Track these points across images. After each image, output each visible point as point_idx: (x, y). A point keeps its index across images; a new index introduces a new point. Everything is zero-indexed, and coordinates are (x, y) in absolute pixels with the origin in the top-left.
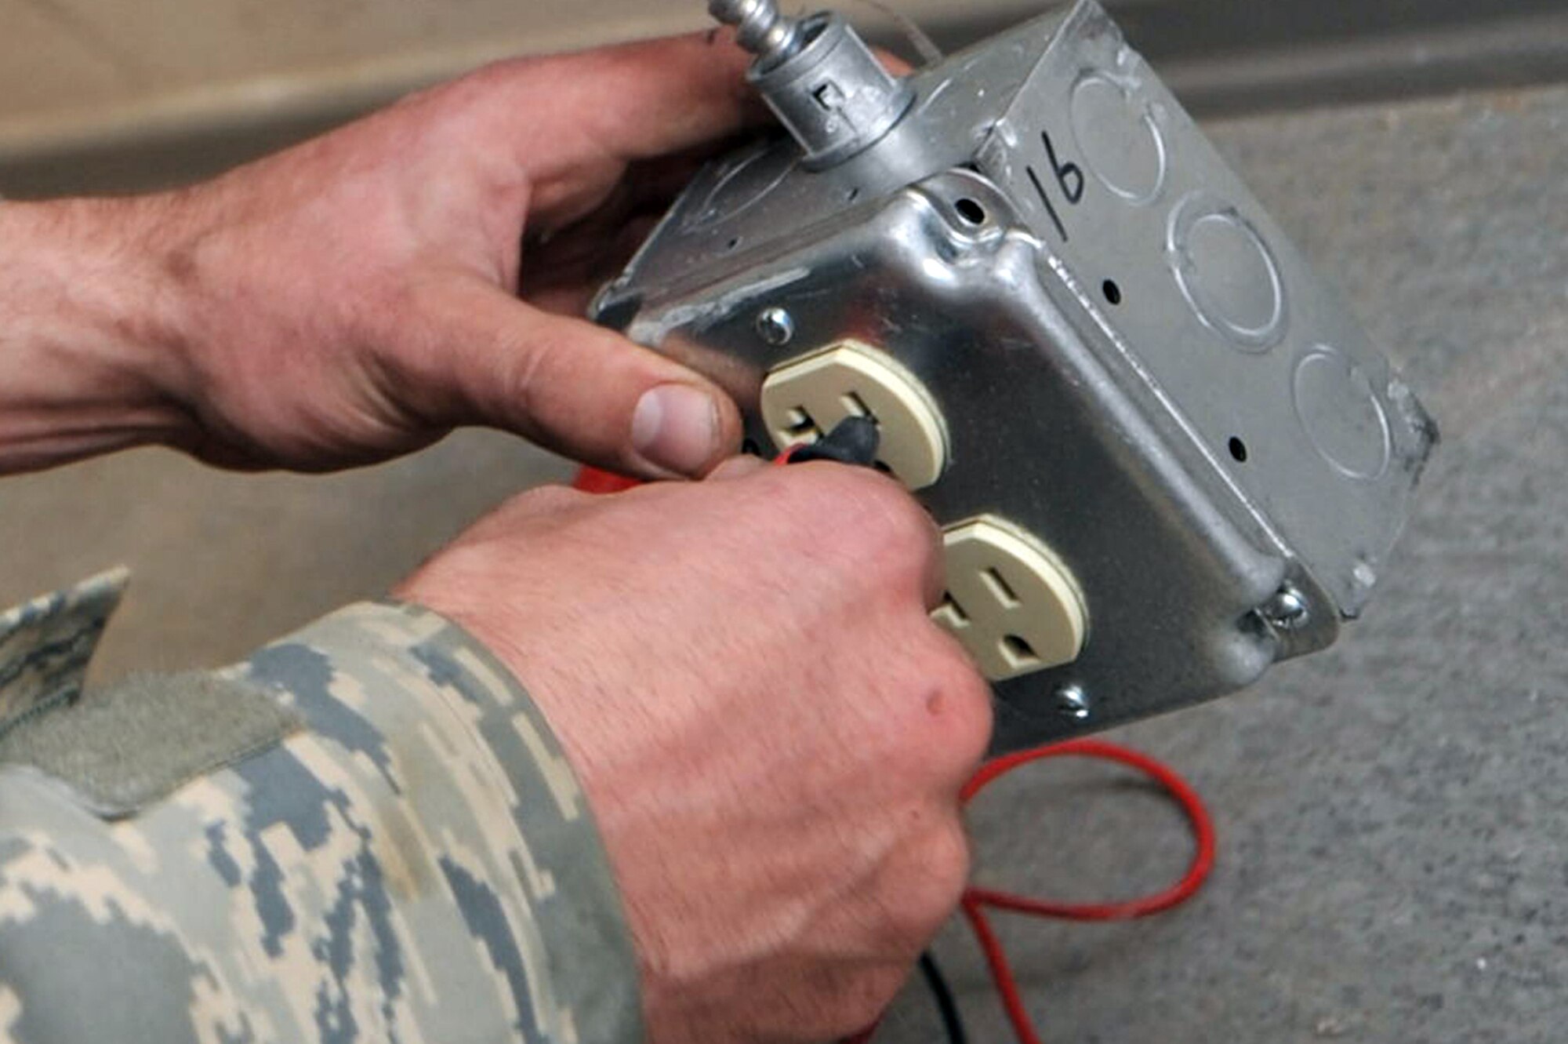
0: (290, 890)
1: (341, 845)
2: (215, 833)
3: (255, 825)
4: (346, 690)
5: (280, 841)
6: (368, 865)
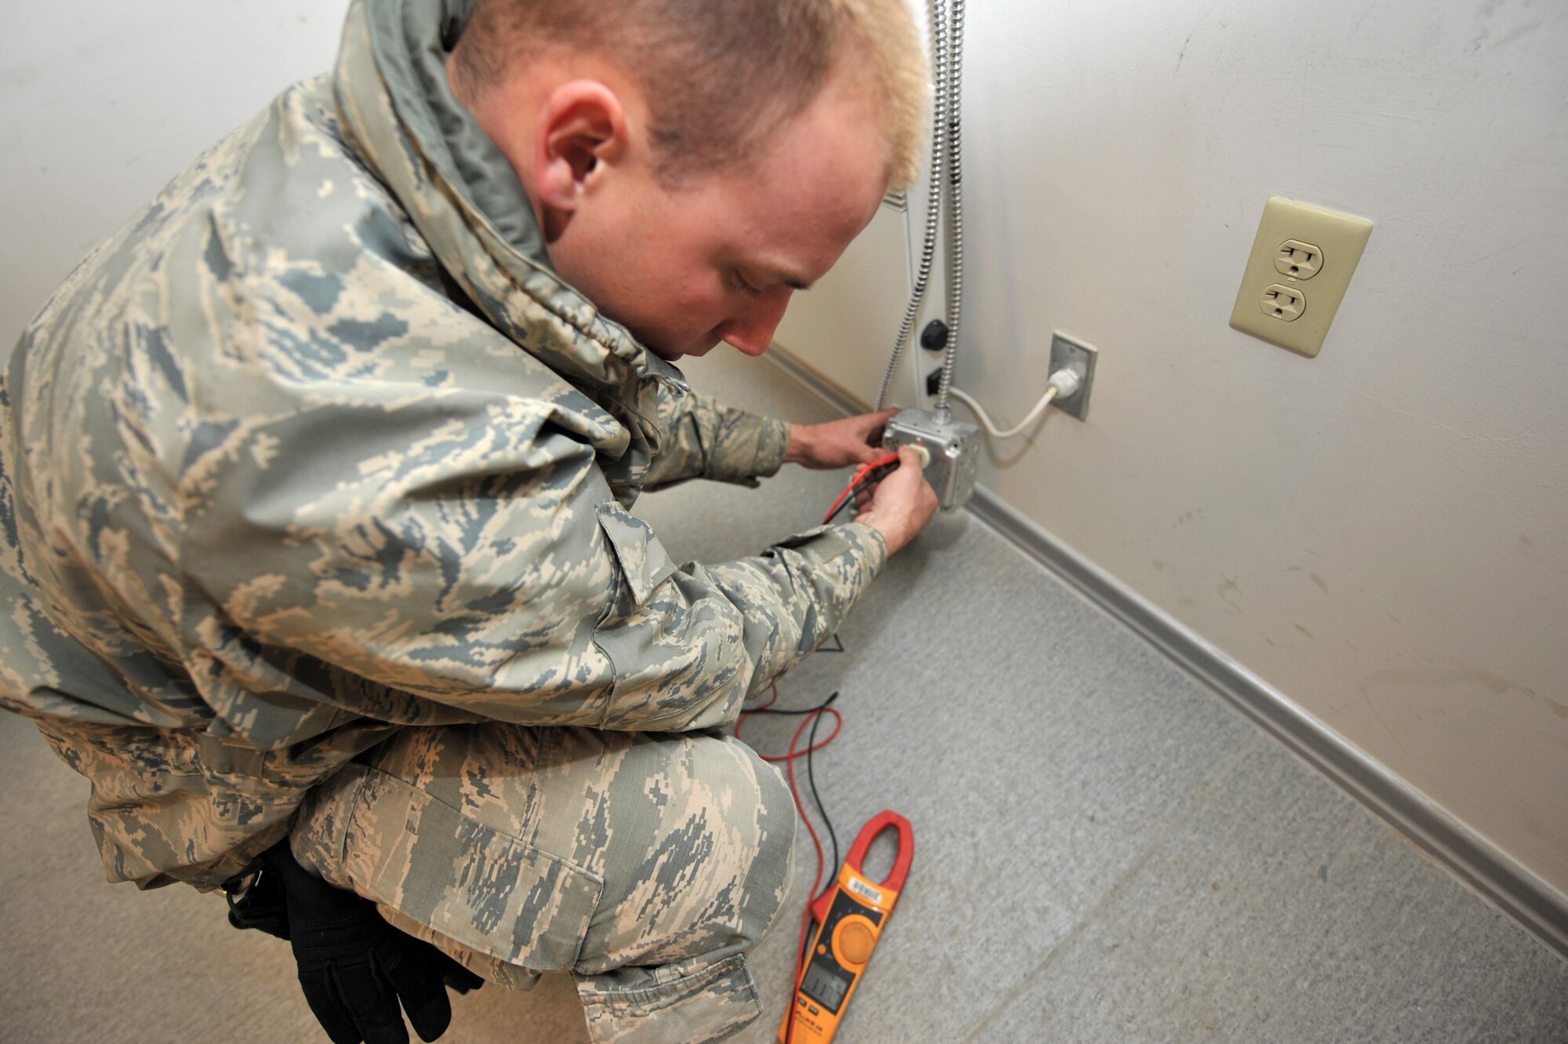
0: (849, 575)
1: (856, 566)
2: (839, 567)
3: (845, 565)
4: (859, 541)
5: (848, 567)
6: (860, 569)
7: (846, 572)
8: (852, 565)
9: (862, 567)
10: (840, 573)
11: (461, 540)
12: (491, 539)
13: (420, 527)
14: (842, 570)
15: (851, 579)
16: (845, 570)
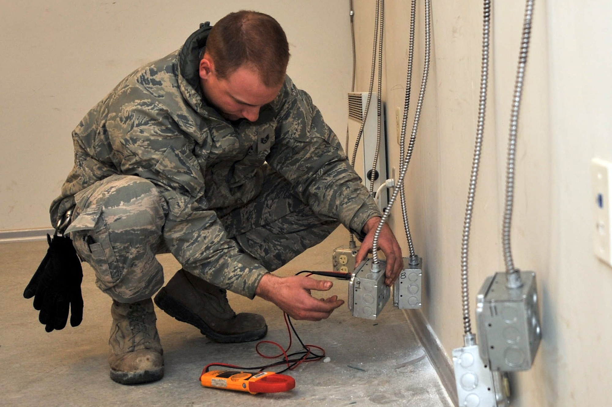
7: (236, 270)
8: (240, 271)
9: (243, 276)
10: (235, 267)
11: (137, 124)
12: (141, 129)
13: (133, 117)
14: (236, 268)
15: (235, 273)
16: (237, 269)
